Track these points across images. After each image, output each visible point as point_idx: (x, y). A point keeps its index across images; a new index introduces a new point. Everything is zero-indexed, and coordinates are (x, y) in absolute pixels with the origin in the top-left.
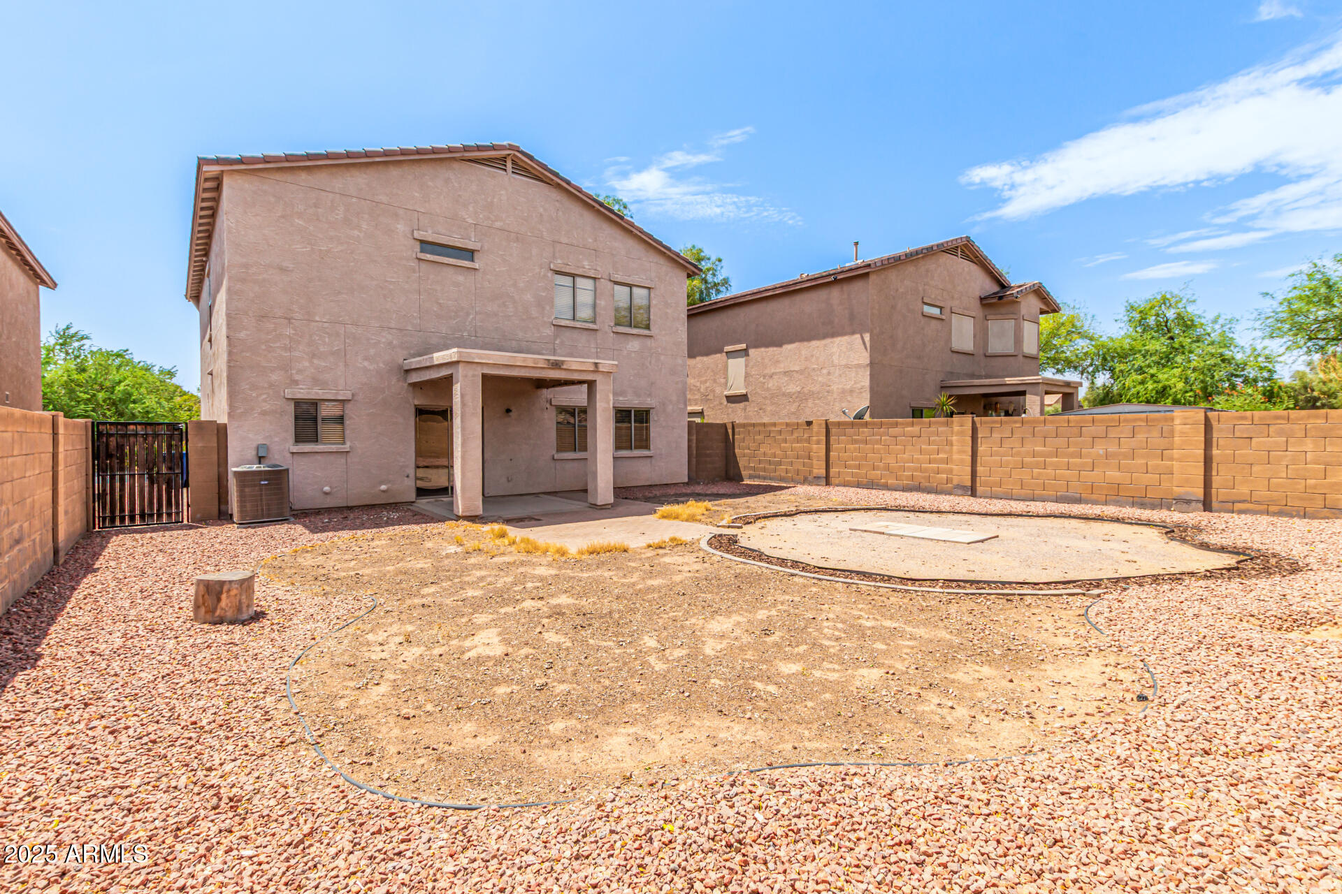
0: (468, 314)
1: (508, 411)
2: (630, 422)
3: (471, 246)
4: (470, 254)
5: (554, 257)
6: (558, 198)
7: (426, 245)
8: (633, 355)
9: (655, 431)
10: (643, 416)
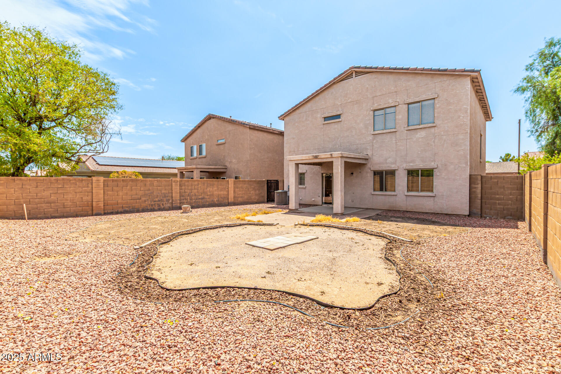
0: (338, 138)
1: (352, 174)
2: (419, 177)
3: (338, 113)
4: (338, 116)
5: (373, 104)
6: (376, 76)
7: (326, 119)
8: (420, 140)
9: (436, 182)
10: (428, 173)
